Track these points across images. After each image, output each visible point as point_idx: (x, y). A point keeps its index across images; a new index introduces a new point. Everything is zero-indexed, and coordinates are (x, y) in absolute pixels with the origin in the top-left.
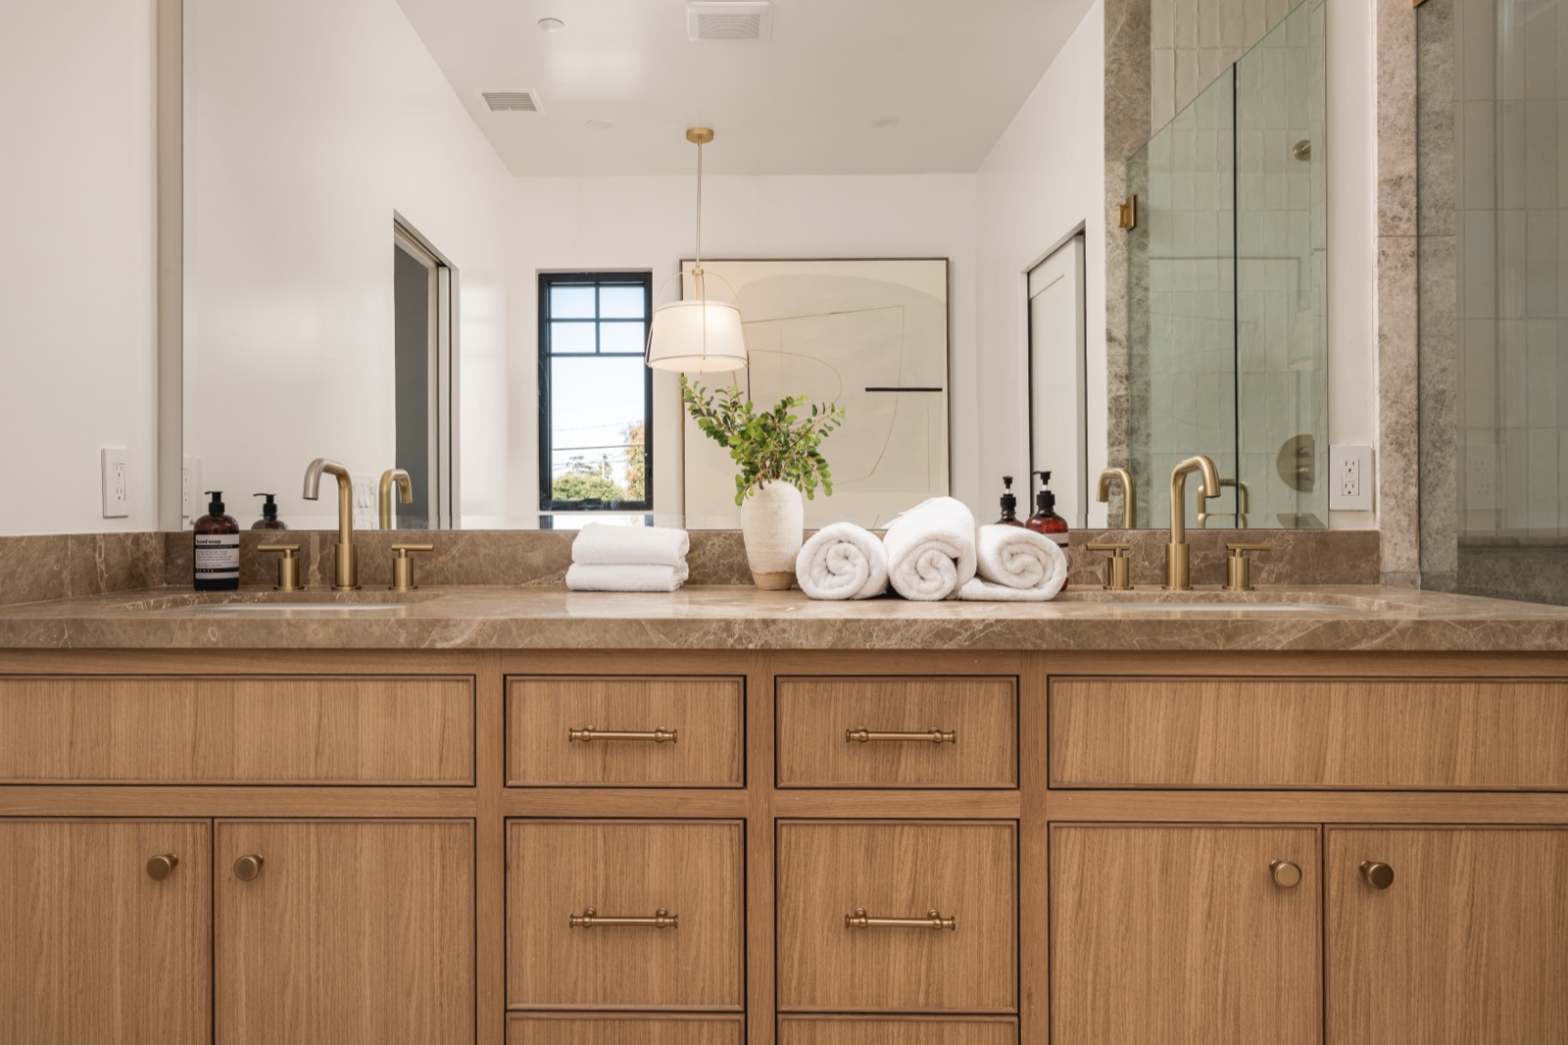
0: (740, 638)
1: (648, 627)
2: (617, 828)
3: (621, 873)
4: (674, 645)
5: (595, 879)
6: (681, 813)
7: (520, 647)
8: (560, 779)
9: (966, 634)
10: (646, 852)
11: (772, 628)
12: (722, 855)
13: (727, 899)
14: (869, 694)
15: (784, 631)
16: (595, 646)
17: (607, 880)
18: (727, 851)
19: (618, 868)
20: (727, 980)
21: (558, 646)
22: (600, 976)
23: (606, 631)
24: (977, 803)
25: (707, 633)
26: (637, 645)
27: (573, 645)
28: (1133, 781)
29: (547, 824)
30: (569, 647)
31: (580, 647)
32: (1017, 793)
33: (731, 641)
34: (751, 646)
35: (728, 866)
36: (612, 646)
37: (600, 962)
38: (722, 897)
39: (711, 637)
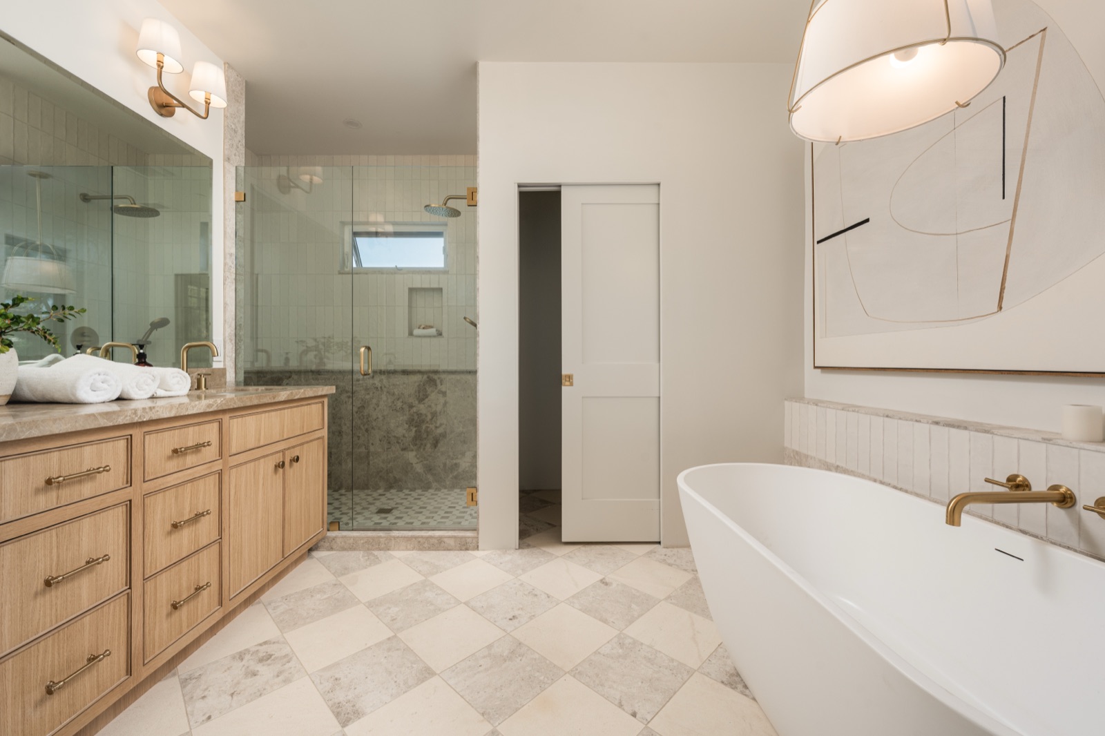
0: (140, 416)
1: (99, 417)
2: (64, 527)
3: (67, 550)
4: (111, 424)
5: (51, 559)
6: (102, 507)
7: (22, 437)
8: (30, 511)
9: (215, 405)
10: (81, 533)
11: (153, 410)
12: (118, 521)
13: (121, 540)
14: (176, 434)
15: (158, 411)
16: (70, 431)
17: (58, 557)
18: (121, 518)
19: (65, 548)
20: (120, 578)
21: (48, 433)
22: (54, 610)
23: (76, 422)
24: (210, 467)
25: (127, 416)
26: (93, 426)
27: (57, 431)
28: (248, 448)
29: (20, 540)
30: (54, 433)
31: (61, 432)
32: (221, 460)
33: (137, 418)
34: (145, 420)
35: (121, 525)
36: (79, 428)
37: (54, 603)
38: (118, 540)
39: (128, 418)
